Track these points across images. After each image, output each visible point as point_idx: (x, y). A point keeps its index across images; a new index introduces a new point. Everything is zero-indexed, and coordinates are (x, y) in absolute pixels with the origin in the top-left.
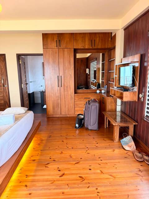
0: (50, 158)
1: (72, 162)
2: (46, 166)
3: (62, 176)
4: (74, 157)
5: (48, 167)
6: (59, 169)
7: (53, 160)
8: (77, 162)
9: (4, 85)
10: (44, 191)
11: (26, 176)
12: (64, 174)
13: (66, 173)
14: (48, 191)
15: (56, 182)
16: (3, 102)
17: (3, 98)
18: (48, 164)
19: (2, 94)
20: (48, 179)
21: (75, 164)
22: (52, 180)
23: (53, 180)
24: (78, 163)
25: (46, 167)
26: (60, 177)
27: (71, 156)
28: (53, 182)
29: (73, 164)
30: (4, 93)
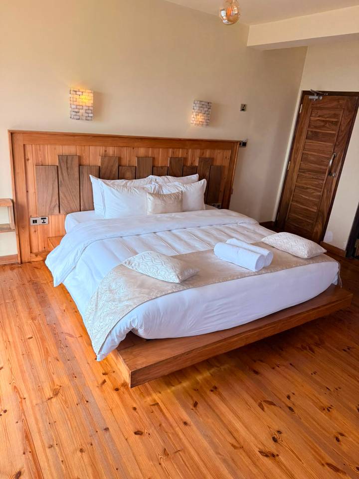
0: (289, 397)
1: (323, 453)
2: (264, 404)
3: (267, 456)
4: (344, 447)
5: (263, 409)
6: (277, 436)
7: (290, 405)
8: (339, 467)
9: (333, 171)
10: (205, 443)
11: (212, 389)
12: (273, 456)
13: (282, 458)
14: (211, 452)
15: (244, 454)
16: (315, 209)
17: (318, 200)
18: (271, 403)
19: (320, 192)
20: (237, 431)
21: (329, 465)
22: (241, 441)
23: (242, 443)
24: (336, 470)
25: (260, 405)
26: (261, 452)
27: (340, 437)
28: (238, 446)
29: (323, 458)
30: (326, 191)
